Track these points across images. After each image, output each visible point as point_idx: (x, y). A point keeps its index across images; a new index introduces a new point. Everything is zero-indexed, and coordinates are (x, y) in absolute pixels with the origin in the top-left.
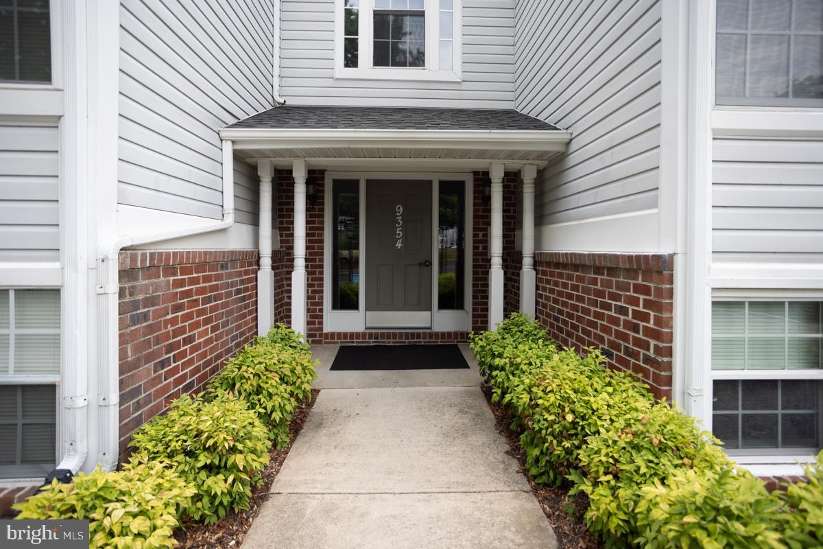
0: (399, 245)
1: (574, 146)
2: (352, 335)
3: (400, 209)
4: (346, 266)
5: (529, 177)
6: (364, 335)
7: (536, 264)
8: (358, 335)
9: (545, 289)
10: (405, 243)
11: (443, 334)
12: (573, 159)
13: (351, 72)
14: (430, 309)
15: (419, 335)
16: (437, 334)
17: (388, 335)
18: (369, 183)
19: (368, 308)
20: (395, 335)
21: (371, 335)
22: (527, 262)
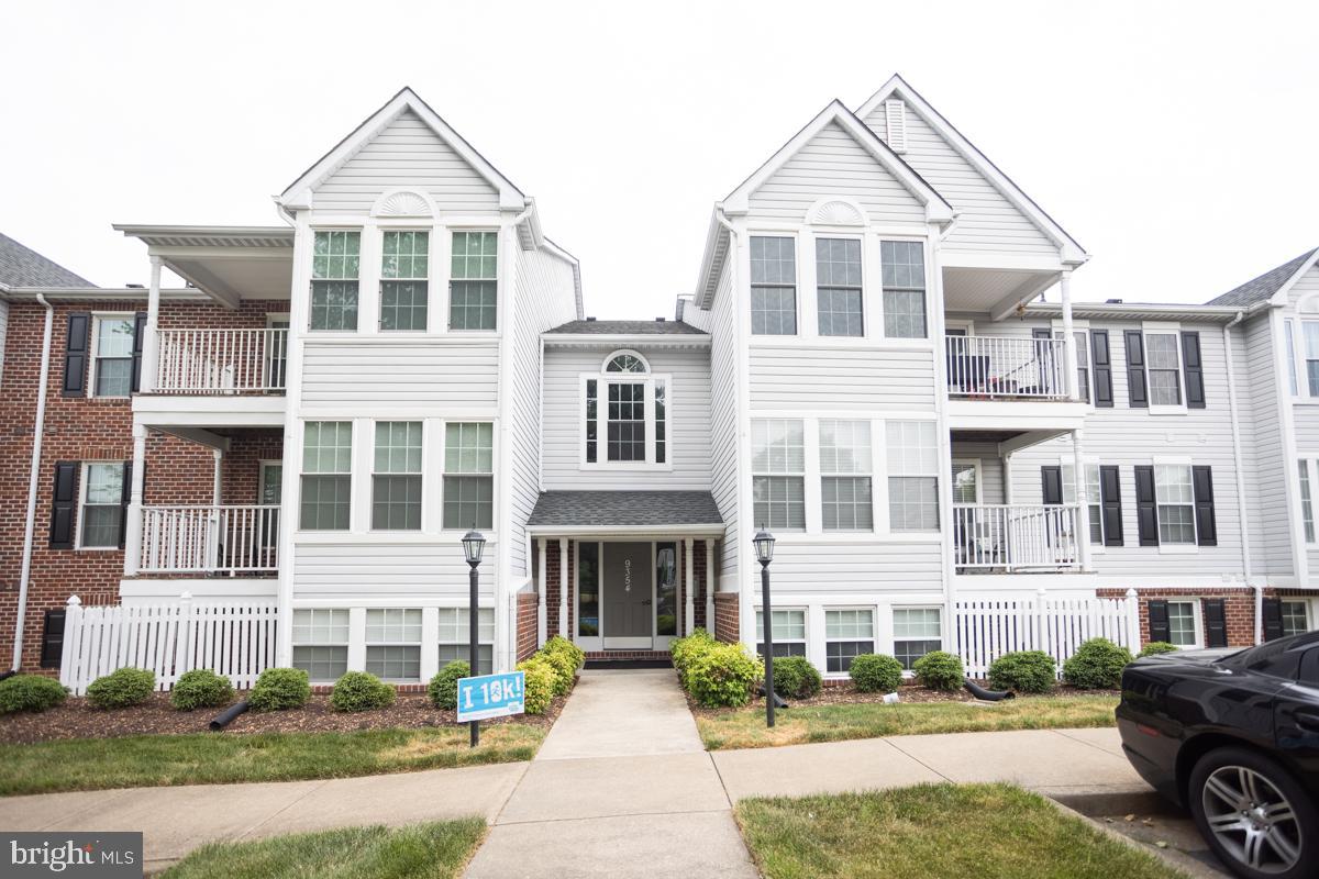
0: (628, 589)
1: (728, 531)
2: (594, 653)
3: (628, 563)
4: (589, 609)
5: (710, 545)
6: (603, 654)
7: (715, 600)
8: (598, 654)
9: (721, 621)
10: (632, 589)
11: (660, 653)
12: (727, 540)
13: (592, 466)
14: (651, 635)
15: (643, 654)
16: (656, 653)
17: (621, 654)
18: (605, 544)
19: (605, 636)
20: (625, 654)
21: (607, 654)
22: (709, 599)
